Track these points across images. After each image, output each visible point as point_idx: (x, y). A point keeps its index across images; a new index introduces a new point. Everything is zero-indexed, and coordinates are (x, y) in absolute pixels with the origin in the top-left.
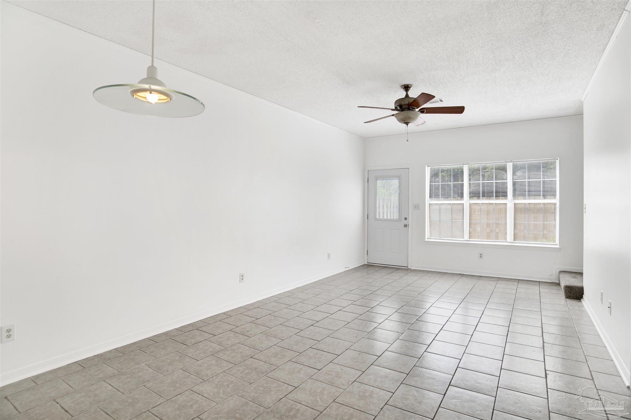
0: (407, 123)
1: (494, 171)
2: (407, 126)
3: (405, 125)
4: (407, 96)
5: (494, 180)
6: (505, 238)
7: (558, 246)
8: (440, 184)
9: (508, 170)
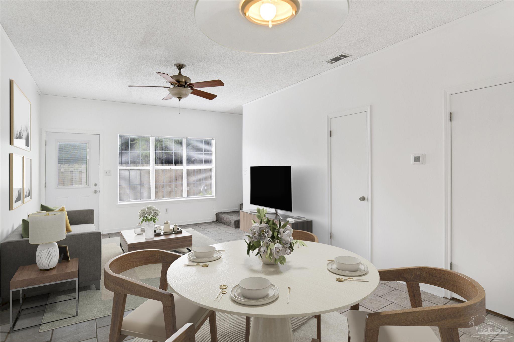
0: (180, 98)
1: (174, 143)
2: (180, 101)
3: (177, 99)
4: (180, 74)
5: (174, 151)
6: (182, 196)
7: (214, 197)
8: (129, 152)
9: (183, 143)
